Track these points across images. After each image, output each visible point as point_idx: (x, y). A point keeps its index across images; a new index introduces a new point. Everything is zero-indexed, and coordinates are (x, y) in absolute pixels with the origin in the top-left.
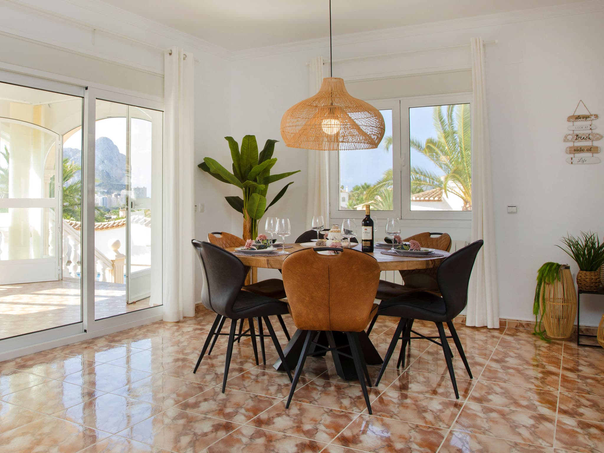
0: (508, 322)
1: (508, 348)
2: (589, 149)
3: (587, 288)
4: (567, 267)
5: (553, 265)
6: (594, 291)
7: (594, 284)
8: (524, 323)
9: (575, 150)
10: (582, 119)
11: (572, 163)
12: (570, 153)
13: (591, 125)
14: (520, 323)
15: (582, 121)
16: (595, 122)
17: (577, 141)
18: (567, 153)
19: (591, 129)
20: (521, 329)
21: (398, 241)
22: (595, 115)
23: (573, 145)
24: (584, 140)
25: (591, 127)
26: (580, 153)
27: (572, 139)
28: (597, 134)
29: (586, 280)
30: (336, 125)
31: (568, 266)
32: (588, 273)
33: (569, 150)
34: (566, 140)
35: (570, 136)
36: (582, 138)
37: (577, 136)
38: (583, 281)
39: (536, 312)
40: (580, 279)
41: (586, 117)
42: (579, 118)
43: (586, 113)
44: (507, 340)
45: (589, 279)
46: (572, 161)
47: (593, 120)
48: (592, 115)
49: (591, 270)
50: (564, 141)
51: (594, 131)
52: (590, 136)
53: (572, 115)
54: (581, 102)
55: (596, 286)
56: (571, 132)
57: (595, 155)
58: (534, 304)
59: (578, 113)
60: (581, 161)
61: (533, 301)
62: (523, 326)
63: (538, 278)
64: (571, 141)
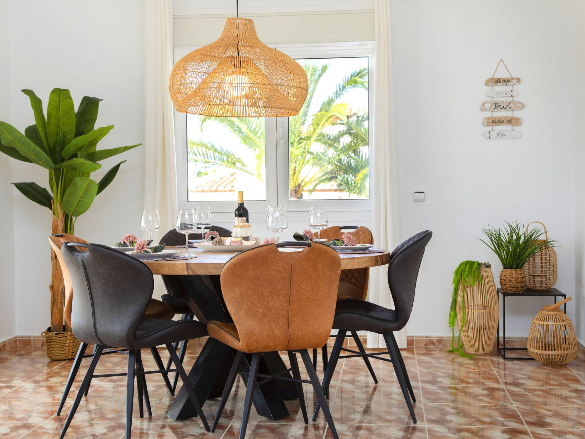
0: (416, 340)
1: (431, 368)
2: (510, 121)
3: (513, 289)
4: (488, 266)
5: (474, 264)
6: (520, 293)
7: (520, 284)
8: (435, 340)
9: (493, 122)
10: (502, 83)
11: (489, 138)
12: (488, 125)
13: (512, 91)
14: (430, 340)
15: (502, 85)
16: (517, 88)
17: (496, 110)
18: (484, 125)
19: (512, 96)
20: (432, 347)
21: (310, 238)
22: (517, 79)
23: (491, 116)
24: (503, 109)
25: (512, 93)
26: (500, 125)
27: (490, 108)
28: (519, 102)
29: (512, 280)
30: (241, 84)
31: (489, 264)
32: (513, 271)
33: (487, 122)
34: (483, 108)
35: (488, 104)
36: (501, 107)
37: (496, 103)
38: (508, 281)
39: (452, 323)
40: (504, 279)
41: (507, 81)
42: (499, 81)
43: (507, 76)
44: (423, 360)
45: (515, 278)
46: (490, 135)
47: (515, 84)
48: (513, 79)
49: (516, 268)
50: (482, 110)
51: (515, 99)
52: (511, 105)
53: (491, 77)
54: (501, 61)
55: (522, 287)
56: (490, 99)
57: (516, 128)
58: (450, 315)
59: (497, 76)
60: (500, 135)
61: (449, 310)
62: (434, 344)
63: (454, 281)
64: (489, 110)
